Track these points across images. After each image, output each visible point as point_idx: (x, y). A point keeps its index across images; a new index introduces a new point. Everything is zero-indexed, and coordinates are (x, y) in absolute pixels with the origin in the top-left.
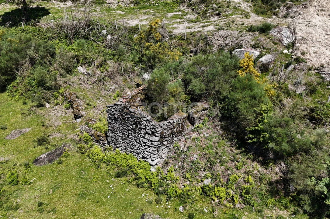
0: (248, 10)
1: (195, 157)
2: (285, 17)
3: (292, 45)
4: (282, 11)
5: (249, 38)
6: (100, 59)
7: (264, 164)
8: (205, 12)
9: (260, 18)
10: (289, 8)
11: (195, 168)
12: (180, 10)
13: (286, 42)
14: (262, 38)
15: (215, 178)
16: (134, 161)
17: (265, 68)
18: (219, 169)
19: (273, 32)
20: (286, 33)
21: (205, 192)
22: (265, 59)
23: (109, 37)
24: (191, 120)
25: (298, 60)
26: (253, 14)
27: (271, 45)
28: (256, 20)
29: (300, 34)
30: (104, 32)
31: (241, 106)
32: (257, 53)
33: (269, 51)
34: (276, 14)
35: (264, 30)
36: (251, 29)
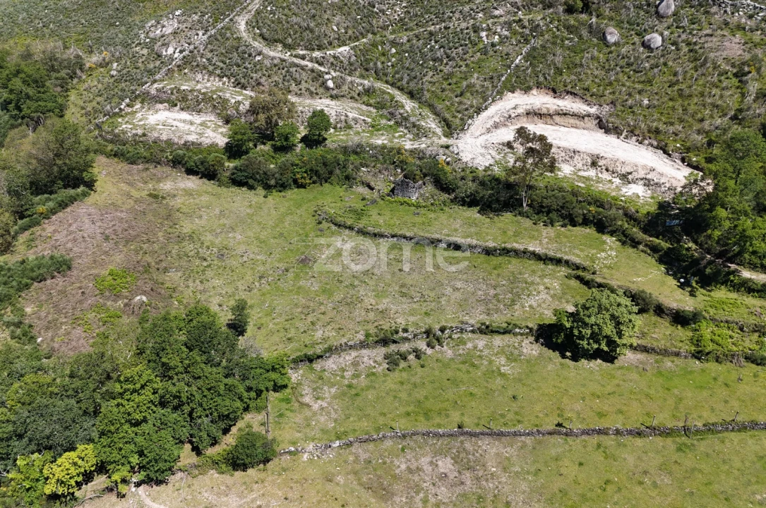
0: (440, 134)
1: (427, 195)
2: (457, 139)
3: (458, 154)
4: (455, 136)
5: (441, 151)
6: (373, 164)
7: (449, 194)
8: (418, 134)
9: (445, 139)
10: (458, 134)
11: (428, 198)
12: (401, 131)
13: (456, 152)
14: (447, 151)
15: (435, 200)
16: (406, 199)
17: (448, 163)
18: (435, 197)
19: (451, 148)
20: (455, 148)
21: (432, 204)
22: (448, 159)
23: (371, 152)
24: (424, 184)
25: (459, 160)
26: (442, 137)
27: (450, 154)
28: (444, 140)
29: (461, 148)
30: (368, 149)
31: (441, 176)
32: (445, 157)
33: (449, 157)
34: (453, 137)
35: (447, 147)
36: (442, 147)
